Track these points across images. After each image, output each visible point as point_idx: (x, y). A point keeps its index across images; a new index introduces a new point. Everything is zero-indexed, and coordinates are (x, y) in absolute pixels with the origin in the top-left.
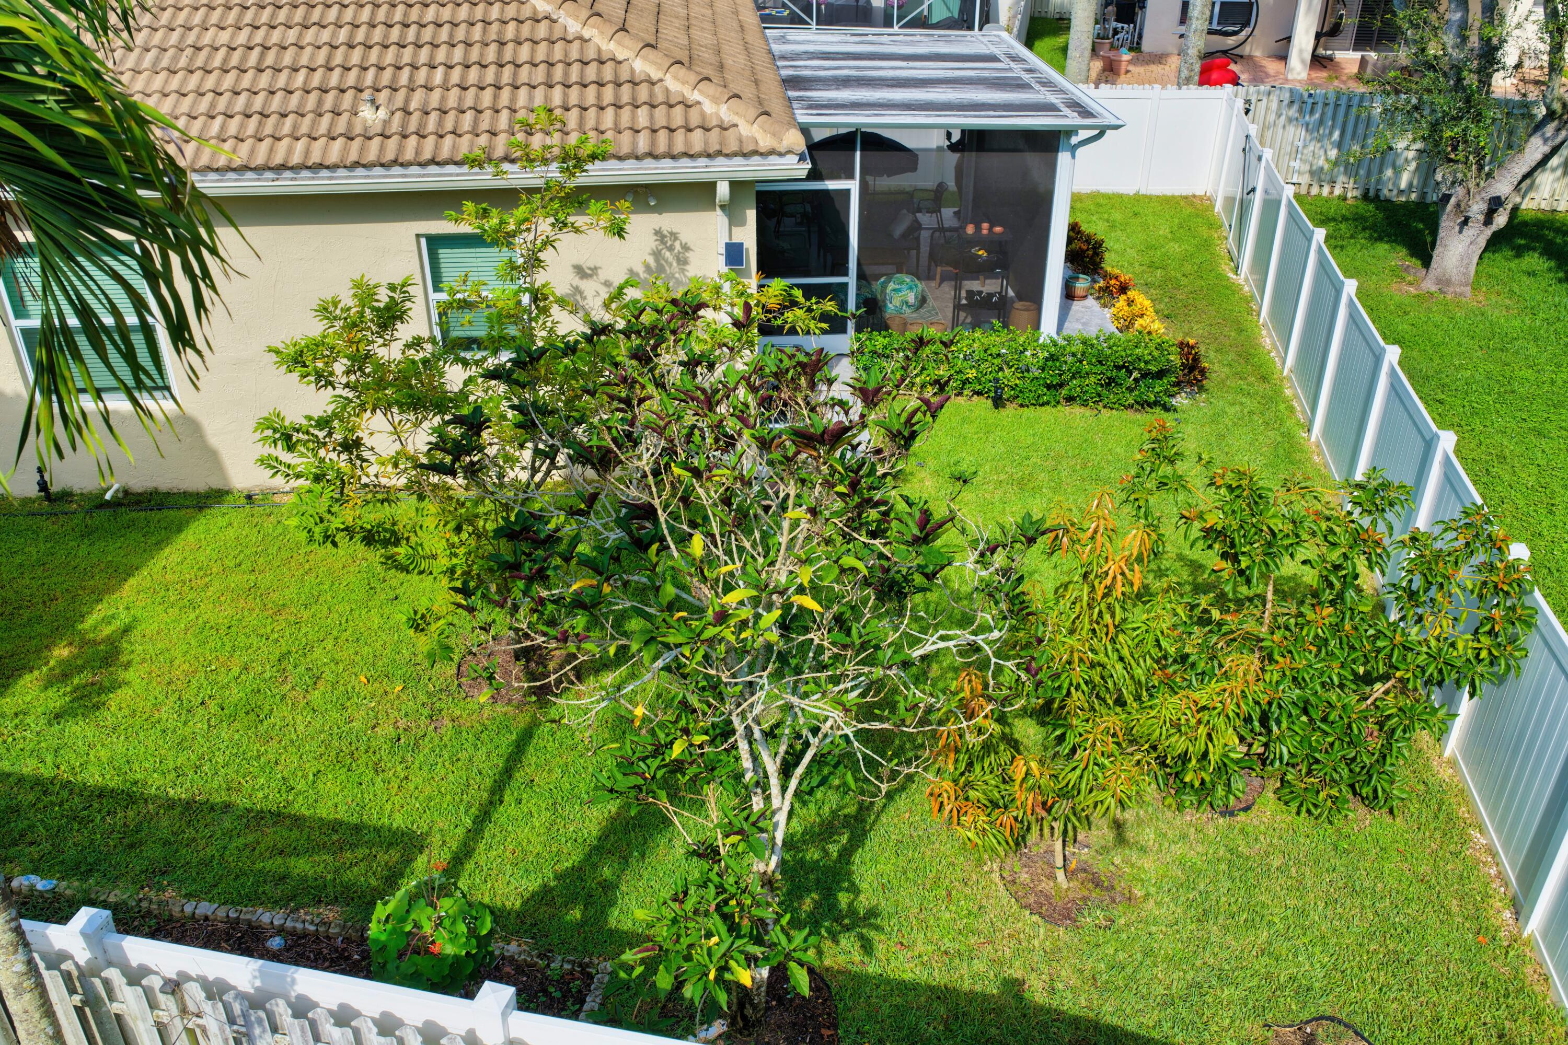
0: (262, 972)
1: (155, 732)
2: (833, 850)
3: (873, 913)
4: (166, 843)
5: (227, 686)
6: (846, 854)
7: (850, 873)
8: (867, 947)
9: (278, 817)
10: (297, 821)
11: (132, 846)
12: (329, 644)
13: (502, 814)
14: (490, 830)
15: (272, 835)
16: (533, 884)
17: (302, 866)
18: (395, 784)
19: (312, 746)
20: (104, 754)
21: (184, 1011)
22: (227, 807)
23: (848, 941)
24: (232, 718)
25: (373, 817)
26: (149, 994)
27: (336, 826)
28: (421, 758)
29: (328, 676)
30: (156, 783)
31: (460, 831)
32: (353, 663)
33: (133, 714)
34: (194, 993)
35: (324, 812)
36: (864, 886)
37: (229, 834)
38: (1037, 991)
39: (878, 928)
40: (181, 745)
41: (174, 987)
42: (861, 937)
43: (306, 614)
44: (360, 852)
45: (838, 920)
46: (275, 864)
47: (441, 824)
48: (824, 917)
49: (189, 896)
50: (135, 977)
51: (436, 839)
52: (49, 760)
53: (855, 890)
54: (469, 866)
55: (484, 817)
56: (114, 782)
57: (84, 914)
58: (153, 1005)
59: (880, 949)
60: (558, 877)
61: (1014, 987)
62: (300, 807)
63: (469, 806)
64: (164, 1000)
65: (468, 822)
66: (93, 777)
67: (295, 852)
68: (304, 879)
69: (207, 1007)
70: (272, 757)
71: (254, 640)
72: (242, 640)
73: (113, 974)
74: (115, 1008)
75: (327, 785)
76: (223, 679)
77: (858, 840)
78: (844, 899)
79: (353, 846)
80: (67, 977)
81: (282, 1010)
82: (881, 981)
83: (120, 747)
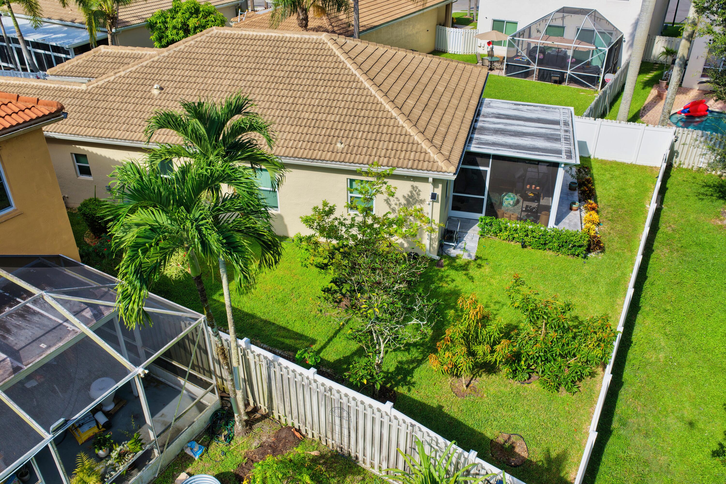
0: (274, 357)
1: (260, 302)
2: (411, 366)
3: (414, 383)
4: (259, 330)
5: (278, 294)
6: (414, 368)
7: (413, 373)
8: (409, 390)
9: (285, 329)
10: (289, 331)
11: (252, 328)
12: (305, 287)
13: (335, 340)
14: (331, 343)
15: (282, 333)
16: (338, 358)
17: (287, 341)
18: (313, 327)
19: (295, 313)
20: (249, 305)
21: (260, 360)
22: (274, 324)
23: (405, 388)
24: (278, 302)
25: (305, 333)
26: (254, 355)
27: (297, 334)
28: (320, 322)
29: (303, 296)
30: (259, 314)
31: (324, 342)
32: (309, 294)
33: (256, 296)
34: (262, 357)
35: (295, 330)
36: (415, 377)
37: (273, 331)
38: (446, 410)
39: (414, 387)
40: (266, 307)
41: (259, 355)
42: (409, 388)
43: (301, 278)
44: (301, 341)
45: (405, 383)
46: (282, 339)
47: (321, 339)
48: (402, 381)
49: (262, 343)
50: (253, 352)
51: (319, 342)
52: (236, 304)
53: (412, 377)
54: (324, 350)
55: (330, 340)
56: (250, 312)
57: (245, 339)
58: (255, 358)
59: (412, 392)
60: (343, 357)
61: (440, 407)
62: (289, 327)
63: (328, 336)
64: (256, 357)
65: (327, 340)
66: (246, 310)
67: (287, 338)
68: (287, 344)
69: (264, 360)
70: (286, 314)
71: (287, 283)
72: (284, 282)
73: (249, 351)
74: (248, 357)
75: (297, 324)
76: (278, 292)
77: (418, 366)
78: (409, 378)
79: (299, 339)
80: (241, 349)
81: (276, 364)
82: (410, 398)
83: (252, 304)
